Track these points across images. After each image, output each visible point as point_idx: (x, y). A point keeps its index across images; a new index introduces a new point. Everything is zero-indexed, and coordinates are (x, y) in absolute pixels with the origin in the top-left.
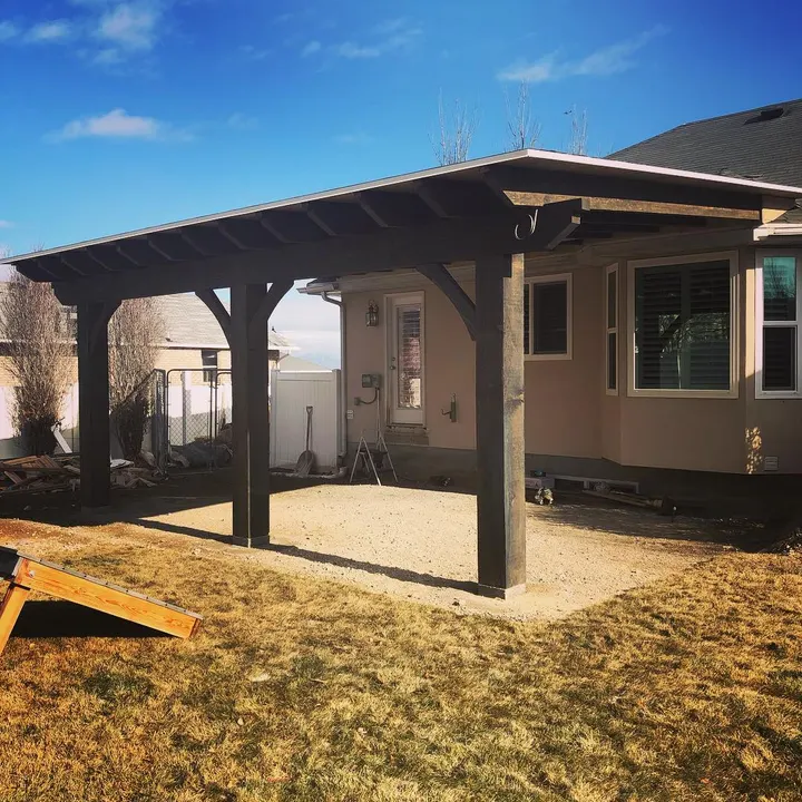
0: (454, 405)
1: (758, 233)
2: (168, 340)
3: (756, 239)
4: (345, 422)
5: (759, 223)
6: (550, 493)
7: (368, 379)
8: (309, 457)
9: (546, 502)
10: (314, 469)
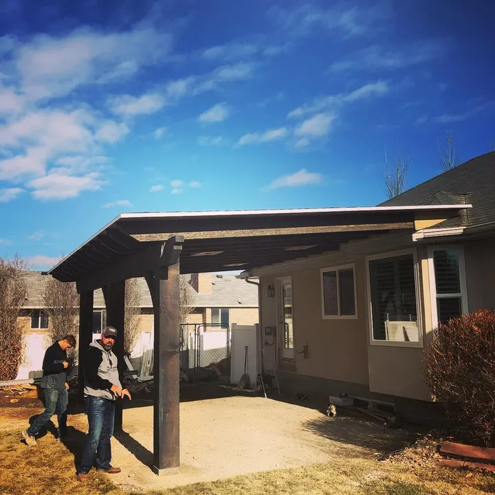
0: (306, 348)
1: (415, 237)
2: (240, 303)
3: (414, 240)
4: (261, 356)
5: (414, 231)
6: (334, 409)
7: (269, 330)
8: (245, 378)
9: (331, 414)
10: (248, 386)
